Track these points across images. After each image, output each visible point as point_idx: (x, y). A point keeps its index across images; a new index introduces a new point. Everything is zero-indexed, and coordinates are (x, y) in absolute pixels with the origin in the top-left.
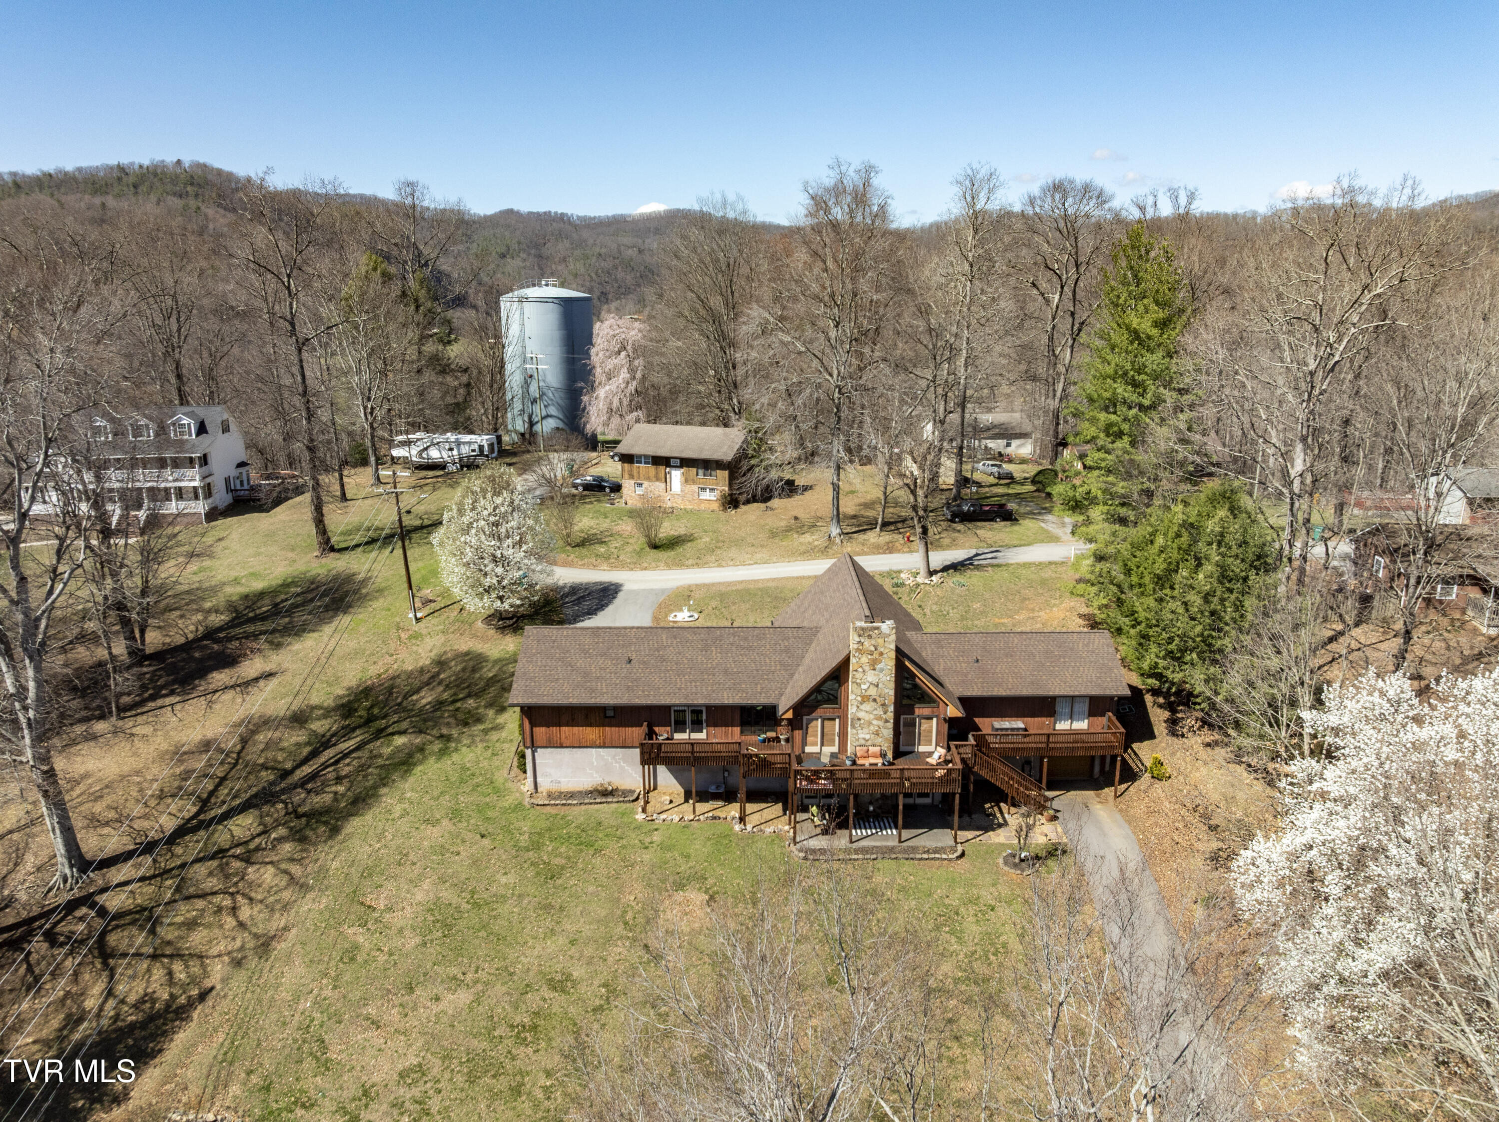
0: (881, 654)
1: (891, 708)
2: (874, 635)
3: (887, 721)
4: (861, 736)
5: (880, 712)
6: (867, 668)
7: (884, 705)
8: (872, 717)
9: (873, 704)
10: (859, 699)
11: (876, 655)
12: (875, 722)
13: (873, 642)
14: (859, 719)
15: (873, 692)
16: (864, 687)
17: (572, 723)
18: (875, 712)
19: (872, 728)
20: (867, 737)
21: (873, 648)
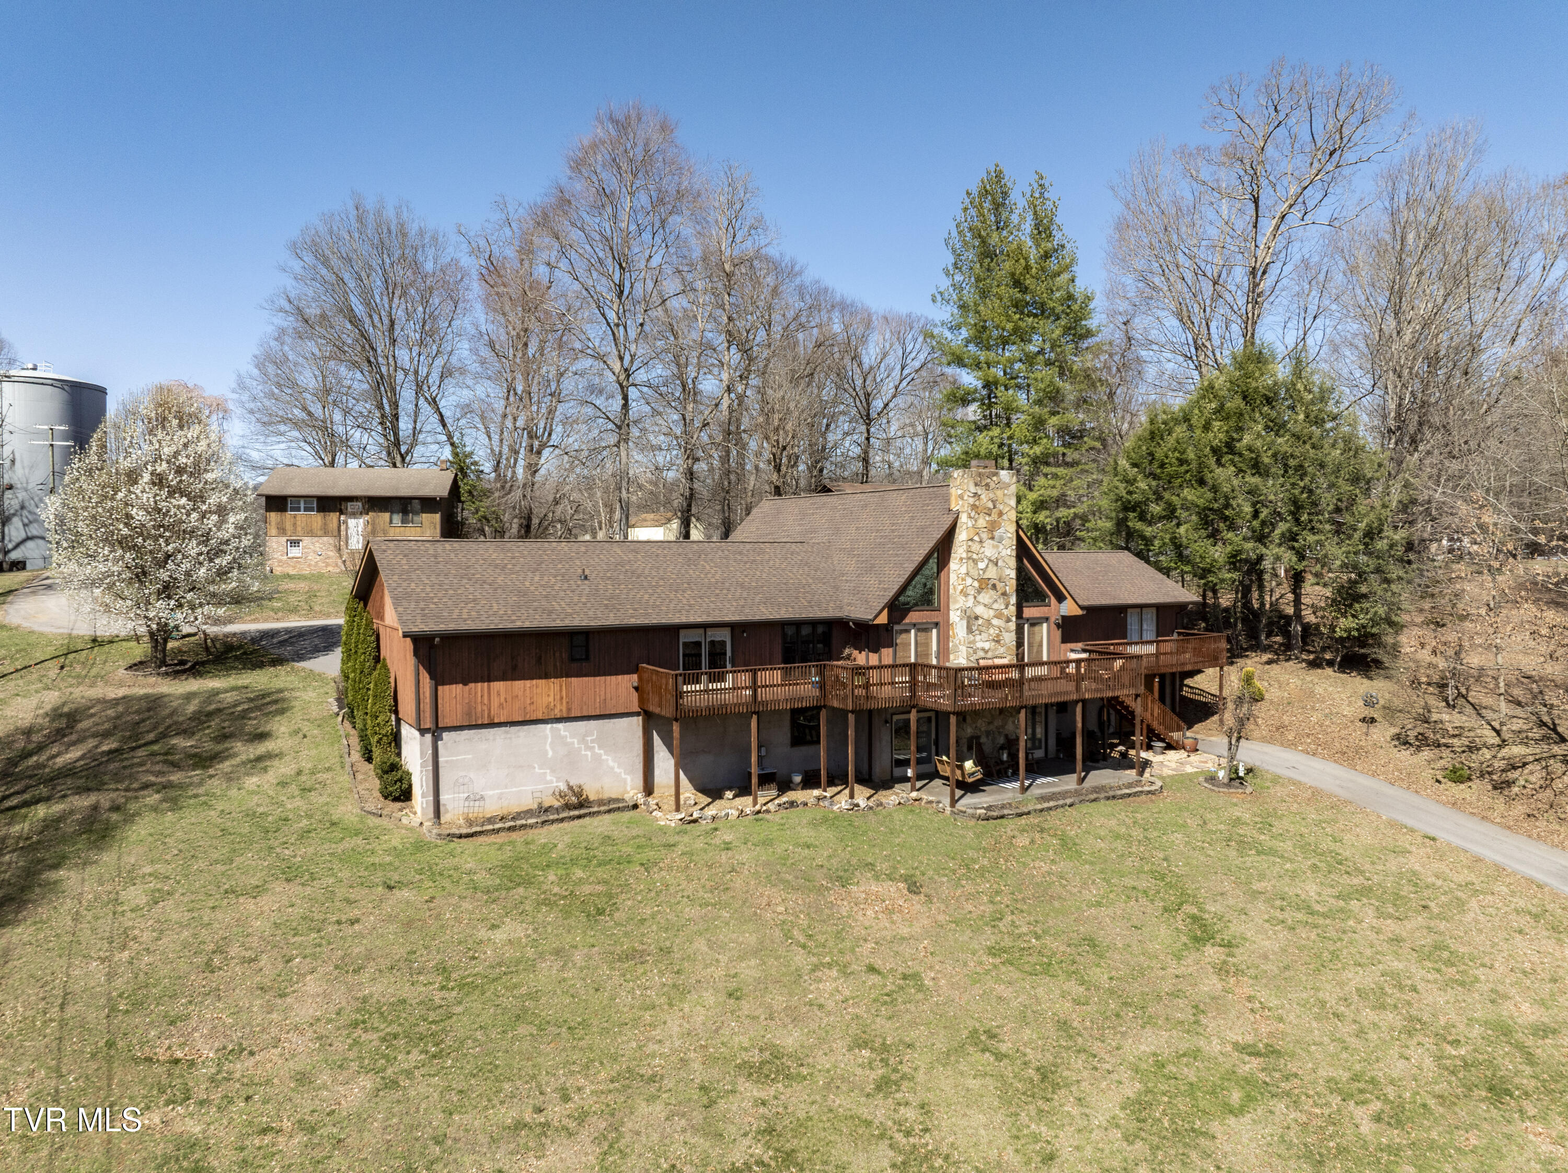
0: (1001, 514)
1: (1013, 600)
2: (992, 485)
3: (1008, 620)
4: (980, 645)
5: (1000, 605)
6: (984, 536)
7: (1004, 594)
8: (992, 613)
9: (992, 592)
10: (976, 584)
11: (994, 516)
12: (995, 622)
13: (991, 495)
14: (977, 618)
15: (992, 573)
16: (982, 565)
17: (512, 673)
18: (995, 606)
19: (991, 631)
20: (987, 646)
21: (990, 505)
